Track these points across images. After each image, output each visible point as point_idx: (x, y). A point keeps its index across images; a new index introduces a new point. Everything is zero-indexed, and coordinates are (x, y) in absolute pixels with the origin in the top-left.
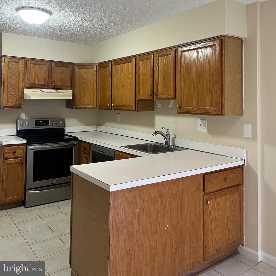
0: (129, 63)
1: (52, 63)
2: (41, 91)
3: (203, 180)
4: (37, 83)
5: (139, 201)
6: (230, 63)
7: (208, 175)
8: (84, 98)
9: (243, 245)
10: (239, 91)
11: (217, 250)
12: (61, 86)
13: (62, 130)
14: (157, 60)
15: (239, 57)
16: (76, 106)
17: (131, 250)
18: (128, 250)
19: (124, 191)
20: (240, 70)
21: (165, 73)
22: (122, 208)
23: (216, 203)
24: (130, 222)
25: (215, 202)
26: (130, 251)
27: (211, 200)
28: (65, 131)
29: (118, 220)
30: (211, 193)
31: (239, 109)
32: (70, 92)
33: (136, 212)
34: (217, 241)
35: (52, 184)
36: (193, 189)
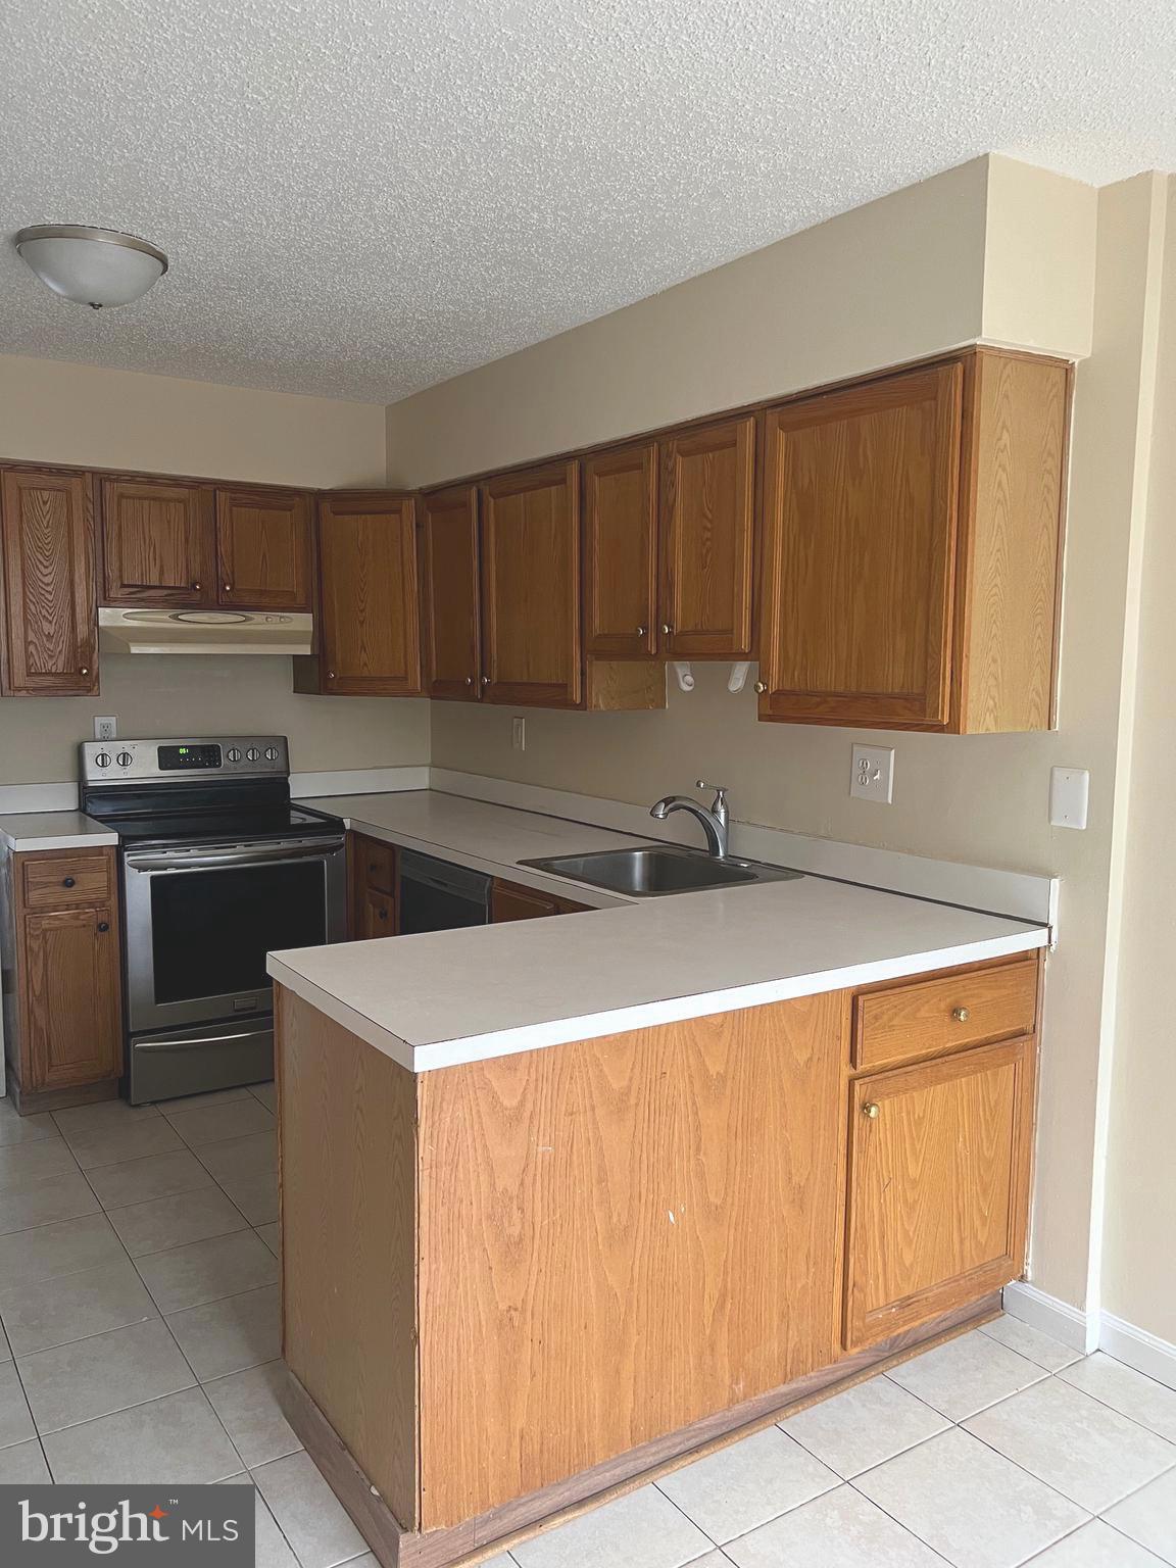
0: (553, 488)
3: (850, 1018)
5: (549, 1107)
6: (1000, 484)
7: (870, 996)
9: (1022, 1279)
10: (1040, 614)
11: (905, 1303)
14: (672, 470)
15: (1049, 454)
17: (516, 1310)
18: (503, 1306)
19: (482, 1069)
20: (1051, 517)
21: (708, 534)
22: (474, 1140)
23: (908, 1113)
24: (511, 1199)
25: (901, 1108)
26: (512, 1312)
27: (887, 1102)
29: (455, 1190)
30: (883, 1070)
31: (1038, 699)
33: (540, 1156)
34: (907, 1264)
36: (802, 1057)
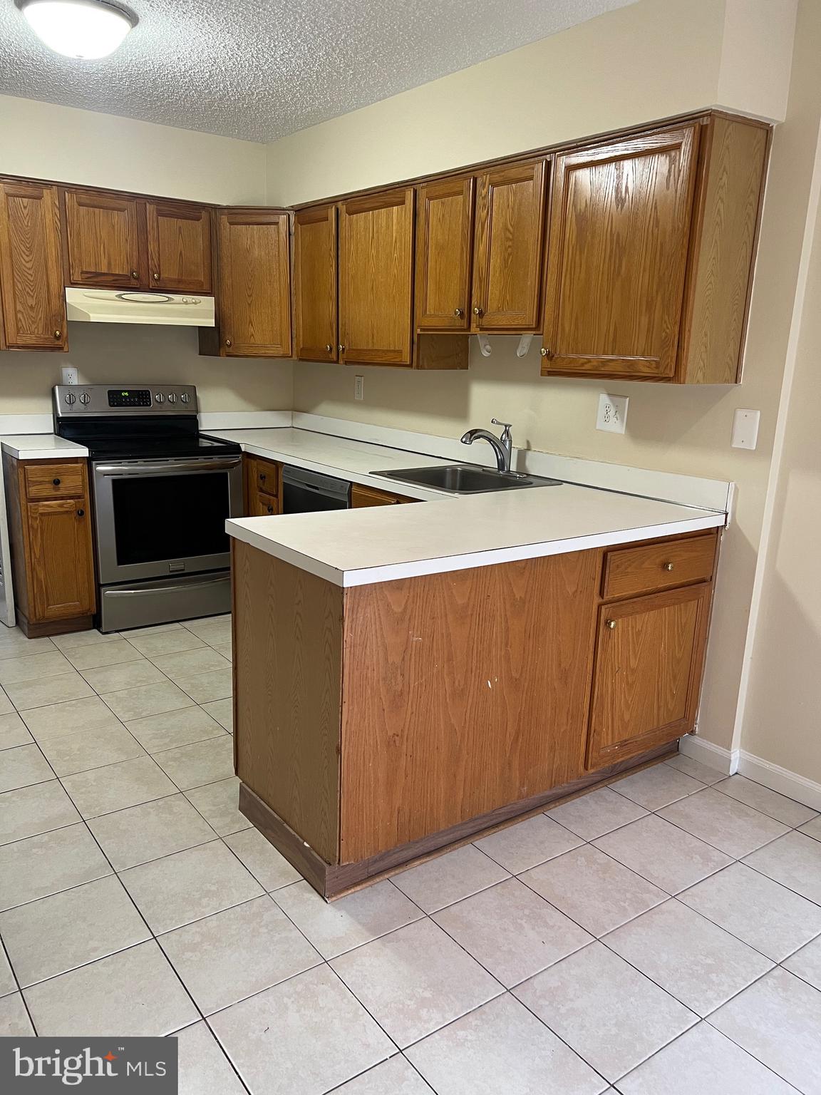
0: (395, 208)
1: (145, 204)
2: (120, 296)
3: (601, 566)
4: (104, 270)
5: (421, 613)
6: (719, 210)
7: (615, 553)
8: (251, 322)
9: (692, 733)
10: (737, 304)
11: (623, 744)
12: (179, 281)
13: (192, 421)
14: (485, 196)
15: (752, 191)
16: (228, 350)
17: (397, 736)
18: (390, 733)
19: (382, 588)
20: (749, 236)
21: (510, 243)
22: (376, 631)
23: (632, 627)
24: (397, 668)
25: (628, 624)
26: (396, 737)
27: (620, 620)
28: (201, 426)
29: (365, 660)
30: (619, 600)
31: (730, 363)
32: (208, 303)
33: (414, 643)
34: (626, 720)
35: (171, 572)
36: (570, 589)
